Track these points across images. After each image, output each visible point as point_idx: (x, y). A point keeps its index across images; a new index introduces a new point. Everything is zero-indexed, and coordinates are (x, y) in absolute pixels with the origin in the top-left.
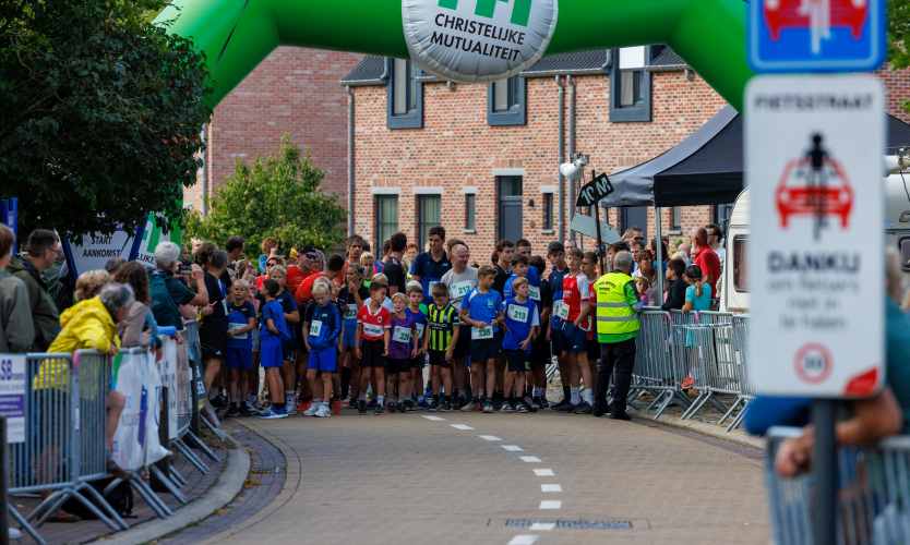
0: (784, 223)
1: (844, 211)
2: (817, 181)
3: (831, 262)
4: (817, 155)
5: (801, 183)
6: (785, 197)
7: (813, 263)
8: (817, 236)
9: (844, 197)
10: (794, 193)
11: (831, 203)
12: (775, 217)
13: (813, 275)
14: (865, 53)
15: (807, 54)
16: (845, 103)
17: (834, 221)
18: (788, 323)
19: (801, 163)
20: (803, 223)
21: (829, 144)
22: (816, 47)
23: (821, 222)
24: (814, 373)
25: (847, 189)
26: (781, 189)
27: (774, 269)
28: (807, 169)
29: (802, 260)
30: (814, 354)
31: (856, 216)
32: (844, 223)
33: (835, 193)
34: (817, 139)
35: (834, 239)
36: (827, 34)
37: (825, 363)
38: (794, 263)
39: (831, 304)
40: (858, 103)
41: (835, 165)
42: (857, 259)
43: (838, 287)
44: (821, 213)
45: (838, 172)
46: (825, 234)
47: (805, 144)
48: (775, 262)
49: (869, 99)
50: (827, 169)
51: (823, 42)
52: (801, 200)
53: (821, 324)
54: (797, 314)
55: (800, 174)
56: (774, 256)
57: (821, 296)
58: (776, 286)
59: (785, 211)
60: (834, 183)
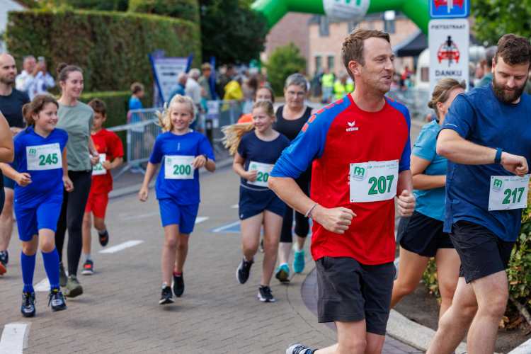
0: (440, 62)
1: (457, 58)
2: (449, 49)
3: (453, 73)
4: (449, 42)
5: (445, 50)
6: (440, 54)
7: (448, 73)
8: (449, 66)
9: (457, 54)
10: (443, 53)
11: (453, 56)
12: (436, 60)
14: (463, 13)
15: (446, 13)
16: (457, 27)
17: (454, 61)
19: (445, 44)
20: (445, 62)
21: (452, 39)
22: (449, 11)
25: (458, 52)
26: (439, 52)
27: (437, 75)
28: (447, 46)
29: (445, 73)
31: (460, 60)
32: (457, 62)
33: (455, 53)
34: (449, 38)
35: (454, 66)
36: (452, 7)
38: (443, 73)
40: (461, 27)
41: (455, 45)
42: (461, 72)
44: (450, 59)
45: (455, 47)
46: (451, 65)
47: (446, 39)
48: (437, 73)
49: (464, 26)
50: (452, 46)
51: (451, 10)
52: (445, 55)
55: (444, 48)
56: (437, 71)
59: (440, 58)
60: (454, 50)
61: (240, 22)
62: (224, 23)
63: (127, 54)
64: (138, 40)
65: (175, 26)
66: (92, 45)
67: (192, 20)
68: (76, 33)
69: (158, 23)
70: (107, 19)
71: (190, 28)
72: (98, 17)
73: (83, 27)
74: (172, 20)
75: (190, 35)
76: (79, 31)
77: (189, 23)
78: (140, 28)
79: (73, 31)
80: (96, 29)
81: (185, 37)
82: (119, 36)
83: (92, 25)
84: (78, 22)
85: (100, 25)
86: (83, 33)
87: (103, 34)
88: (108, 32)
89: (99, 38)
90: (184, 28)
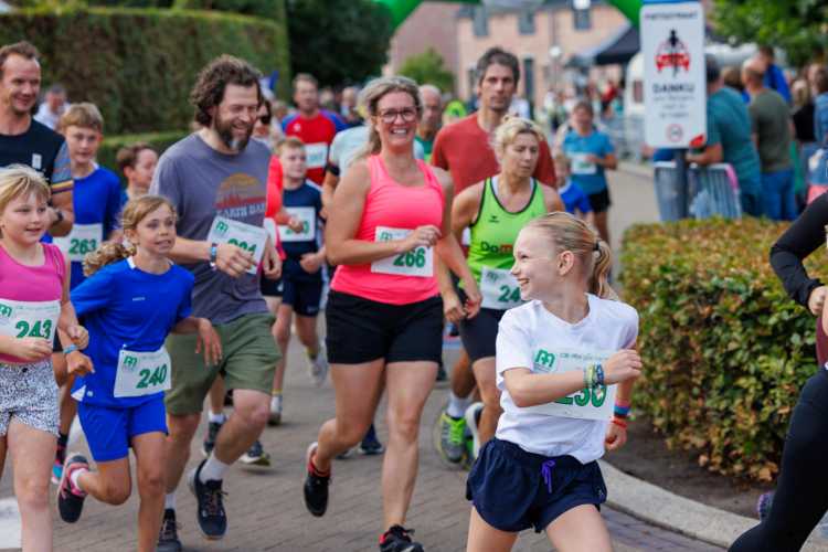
0: (660, 71)
1: (686, 64)
2: (674, 51)
3: (681, 88)
4: (673, 40)
5: (666, 52)
6: (660, 59)
7: (674, 88)
8: (675, 76)
9: (685, 58)
10: (664, 57)
11: (680, 61)
12: (655, 68)
13: (674, 94)
16: (685, 16)
17: (682, 69)
18: (663, 116)
19: (666, 44)
20: (668, 70)
21: (679, 35)
23: (676, 70)
24: (675, 137)
25: (687, 54)
26: (658, 56)
27: (656, 92)
28: (670, 47)
29: (668, 87)
30: (676, 129)
32: (687, 70)
33: (682, 57)
34: (673, 33)
35: (683, 77)
37: (679, 133)
38: (665, 88)
39: (682, 106)
40: (691, 15)
41: (681, 44)
42: (693, 86)
43: (685, 98)
44: (676, 65)
45: (683, 47)
47: (668, 35)
48: (656, 89)
49: (696, 13)
50: (678, 46)
52: (667, 61)
53: (679, 115)
54: (667, 111)
55: (666, 49)
56: (655, 86)
57: (677, 103)
58: (657, 99)
59: (660, 65)
60: (681, 52)
61: (349, 20)
62: (324, 22)
63: (173, 74)
64: (191, 53)
65: (248, 28)
66: (118, 61)
67: (275, 18)
68: (94, 44)
69: (222, 25)
70: (140, 21)
71: (272, 32)
72: (126, 18)
73: (104, 34)
74: (242, 19)
75: (271, 42)
76: (98, 40)
77: (269, 23)
78: (194, 33)
79: (88, 41)
80: (125, 37)
81: (264, 46)
82: (159, 47)
83: (118, 30)
84: (96, 27)
85: (129, 31)
86: (104, 43)
87: (136, 44)
88: (143, 42)
89: (129, 51)
90: (262, 31)
